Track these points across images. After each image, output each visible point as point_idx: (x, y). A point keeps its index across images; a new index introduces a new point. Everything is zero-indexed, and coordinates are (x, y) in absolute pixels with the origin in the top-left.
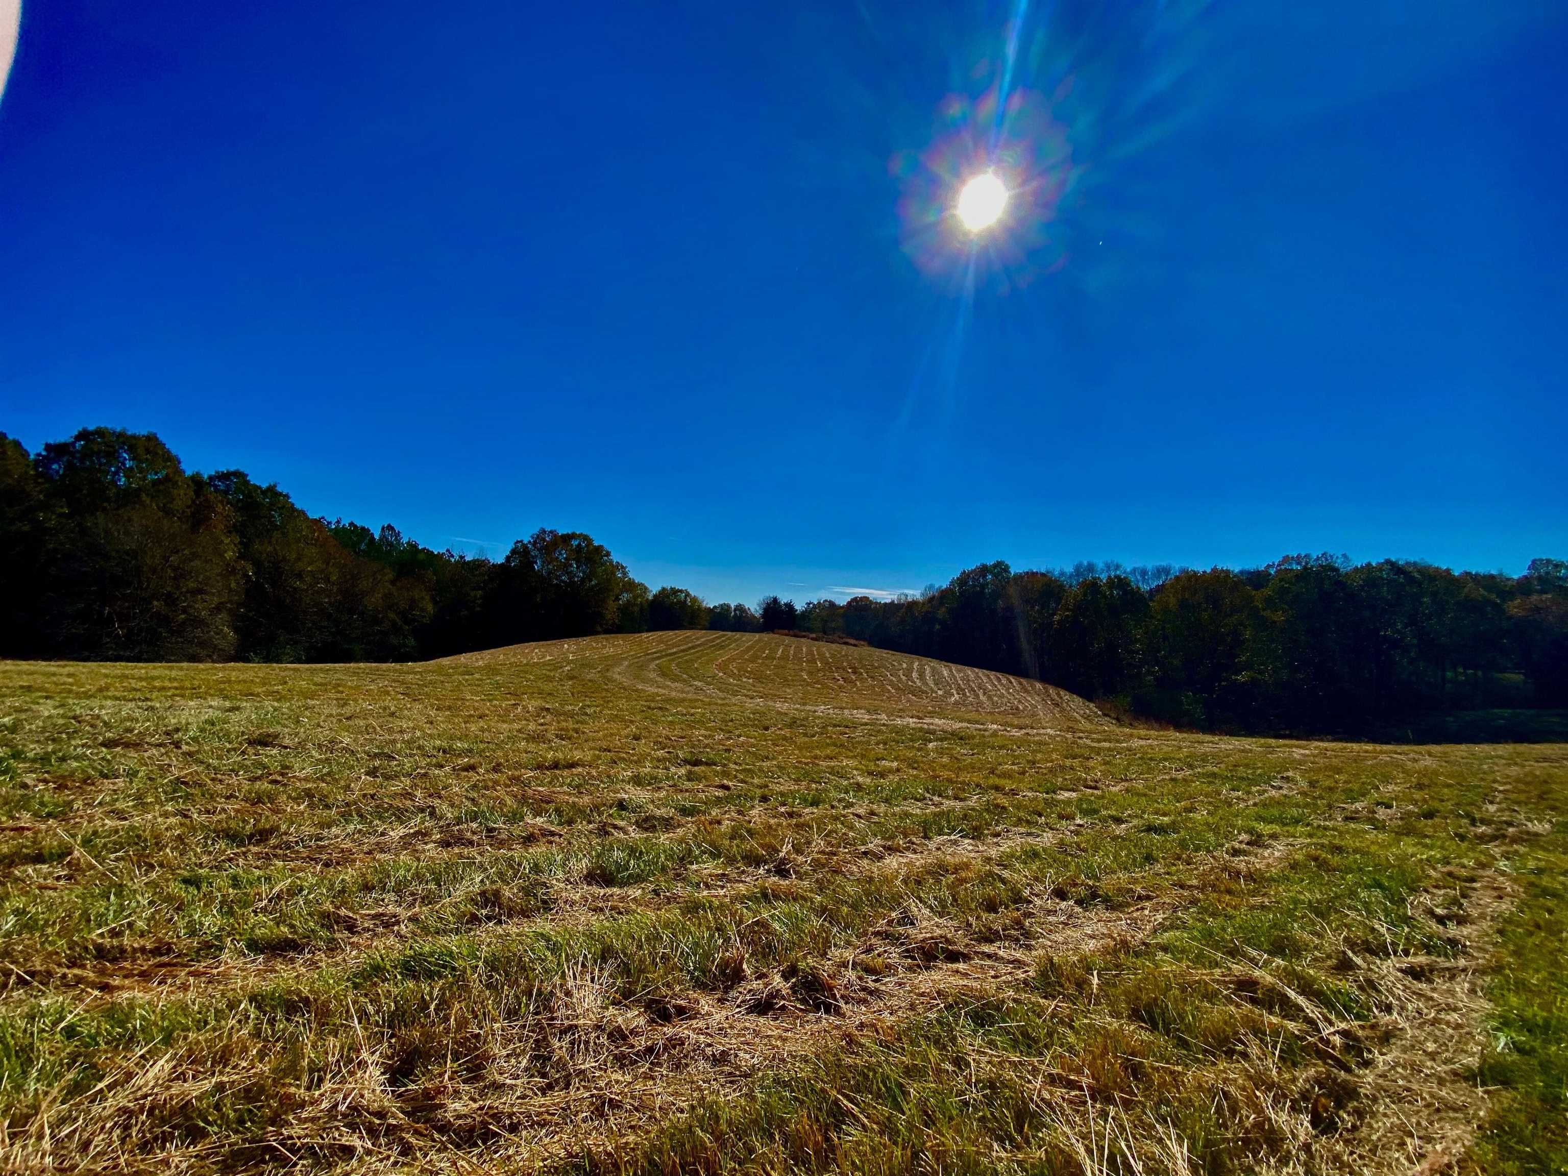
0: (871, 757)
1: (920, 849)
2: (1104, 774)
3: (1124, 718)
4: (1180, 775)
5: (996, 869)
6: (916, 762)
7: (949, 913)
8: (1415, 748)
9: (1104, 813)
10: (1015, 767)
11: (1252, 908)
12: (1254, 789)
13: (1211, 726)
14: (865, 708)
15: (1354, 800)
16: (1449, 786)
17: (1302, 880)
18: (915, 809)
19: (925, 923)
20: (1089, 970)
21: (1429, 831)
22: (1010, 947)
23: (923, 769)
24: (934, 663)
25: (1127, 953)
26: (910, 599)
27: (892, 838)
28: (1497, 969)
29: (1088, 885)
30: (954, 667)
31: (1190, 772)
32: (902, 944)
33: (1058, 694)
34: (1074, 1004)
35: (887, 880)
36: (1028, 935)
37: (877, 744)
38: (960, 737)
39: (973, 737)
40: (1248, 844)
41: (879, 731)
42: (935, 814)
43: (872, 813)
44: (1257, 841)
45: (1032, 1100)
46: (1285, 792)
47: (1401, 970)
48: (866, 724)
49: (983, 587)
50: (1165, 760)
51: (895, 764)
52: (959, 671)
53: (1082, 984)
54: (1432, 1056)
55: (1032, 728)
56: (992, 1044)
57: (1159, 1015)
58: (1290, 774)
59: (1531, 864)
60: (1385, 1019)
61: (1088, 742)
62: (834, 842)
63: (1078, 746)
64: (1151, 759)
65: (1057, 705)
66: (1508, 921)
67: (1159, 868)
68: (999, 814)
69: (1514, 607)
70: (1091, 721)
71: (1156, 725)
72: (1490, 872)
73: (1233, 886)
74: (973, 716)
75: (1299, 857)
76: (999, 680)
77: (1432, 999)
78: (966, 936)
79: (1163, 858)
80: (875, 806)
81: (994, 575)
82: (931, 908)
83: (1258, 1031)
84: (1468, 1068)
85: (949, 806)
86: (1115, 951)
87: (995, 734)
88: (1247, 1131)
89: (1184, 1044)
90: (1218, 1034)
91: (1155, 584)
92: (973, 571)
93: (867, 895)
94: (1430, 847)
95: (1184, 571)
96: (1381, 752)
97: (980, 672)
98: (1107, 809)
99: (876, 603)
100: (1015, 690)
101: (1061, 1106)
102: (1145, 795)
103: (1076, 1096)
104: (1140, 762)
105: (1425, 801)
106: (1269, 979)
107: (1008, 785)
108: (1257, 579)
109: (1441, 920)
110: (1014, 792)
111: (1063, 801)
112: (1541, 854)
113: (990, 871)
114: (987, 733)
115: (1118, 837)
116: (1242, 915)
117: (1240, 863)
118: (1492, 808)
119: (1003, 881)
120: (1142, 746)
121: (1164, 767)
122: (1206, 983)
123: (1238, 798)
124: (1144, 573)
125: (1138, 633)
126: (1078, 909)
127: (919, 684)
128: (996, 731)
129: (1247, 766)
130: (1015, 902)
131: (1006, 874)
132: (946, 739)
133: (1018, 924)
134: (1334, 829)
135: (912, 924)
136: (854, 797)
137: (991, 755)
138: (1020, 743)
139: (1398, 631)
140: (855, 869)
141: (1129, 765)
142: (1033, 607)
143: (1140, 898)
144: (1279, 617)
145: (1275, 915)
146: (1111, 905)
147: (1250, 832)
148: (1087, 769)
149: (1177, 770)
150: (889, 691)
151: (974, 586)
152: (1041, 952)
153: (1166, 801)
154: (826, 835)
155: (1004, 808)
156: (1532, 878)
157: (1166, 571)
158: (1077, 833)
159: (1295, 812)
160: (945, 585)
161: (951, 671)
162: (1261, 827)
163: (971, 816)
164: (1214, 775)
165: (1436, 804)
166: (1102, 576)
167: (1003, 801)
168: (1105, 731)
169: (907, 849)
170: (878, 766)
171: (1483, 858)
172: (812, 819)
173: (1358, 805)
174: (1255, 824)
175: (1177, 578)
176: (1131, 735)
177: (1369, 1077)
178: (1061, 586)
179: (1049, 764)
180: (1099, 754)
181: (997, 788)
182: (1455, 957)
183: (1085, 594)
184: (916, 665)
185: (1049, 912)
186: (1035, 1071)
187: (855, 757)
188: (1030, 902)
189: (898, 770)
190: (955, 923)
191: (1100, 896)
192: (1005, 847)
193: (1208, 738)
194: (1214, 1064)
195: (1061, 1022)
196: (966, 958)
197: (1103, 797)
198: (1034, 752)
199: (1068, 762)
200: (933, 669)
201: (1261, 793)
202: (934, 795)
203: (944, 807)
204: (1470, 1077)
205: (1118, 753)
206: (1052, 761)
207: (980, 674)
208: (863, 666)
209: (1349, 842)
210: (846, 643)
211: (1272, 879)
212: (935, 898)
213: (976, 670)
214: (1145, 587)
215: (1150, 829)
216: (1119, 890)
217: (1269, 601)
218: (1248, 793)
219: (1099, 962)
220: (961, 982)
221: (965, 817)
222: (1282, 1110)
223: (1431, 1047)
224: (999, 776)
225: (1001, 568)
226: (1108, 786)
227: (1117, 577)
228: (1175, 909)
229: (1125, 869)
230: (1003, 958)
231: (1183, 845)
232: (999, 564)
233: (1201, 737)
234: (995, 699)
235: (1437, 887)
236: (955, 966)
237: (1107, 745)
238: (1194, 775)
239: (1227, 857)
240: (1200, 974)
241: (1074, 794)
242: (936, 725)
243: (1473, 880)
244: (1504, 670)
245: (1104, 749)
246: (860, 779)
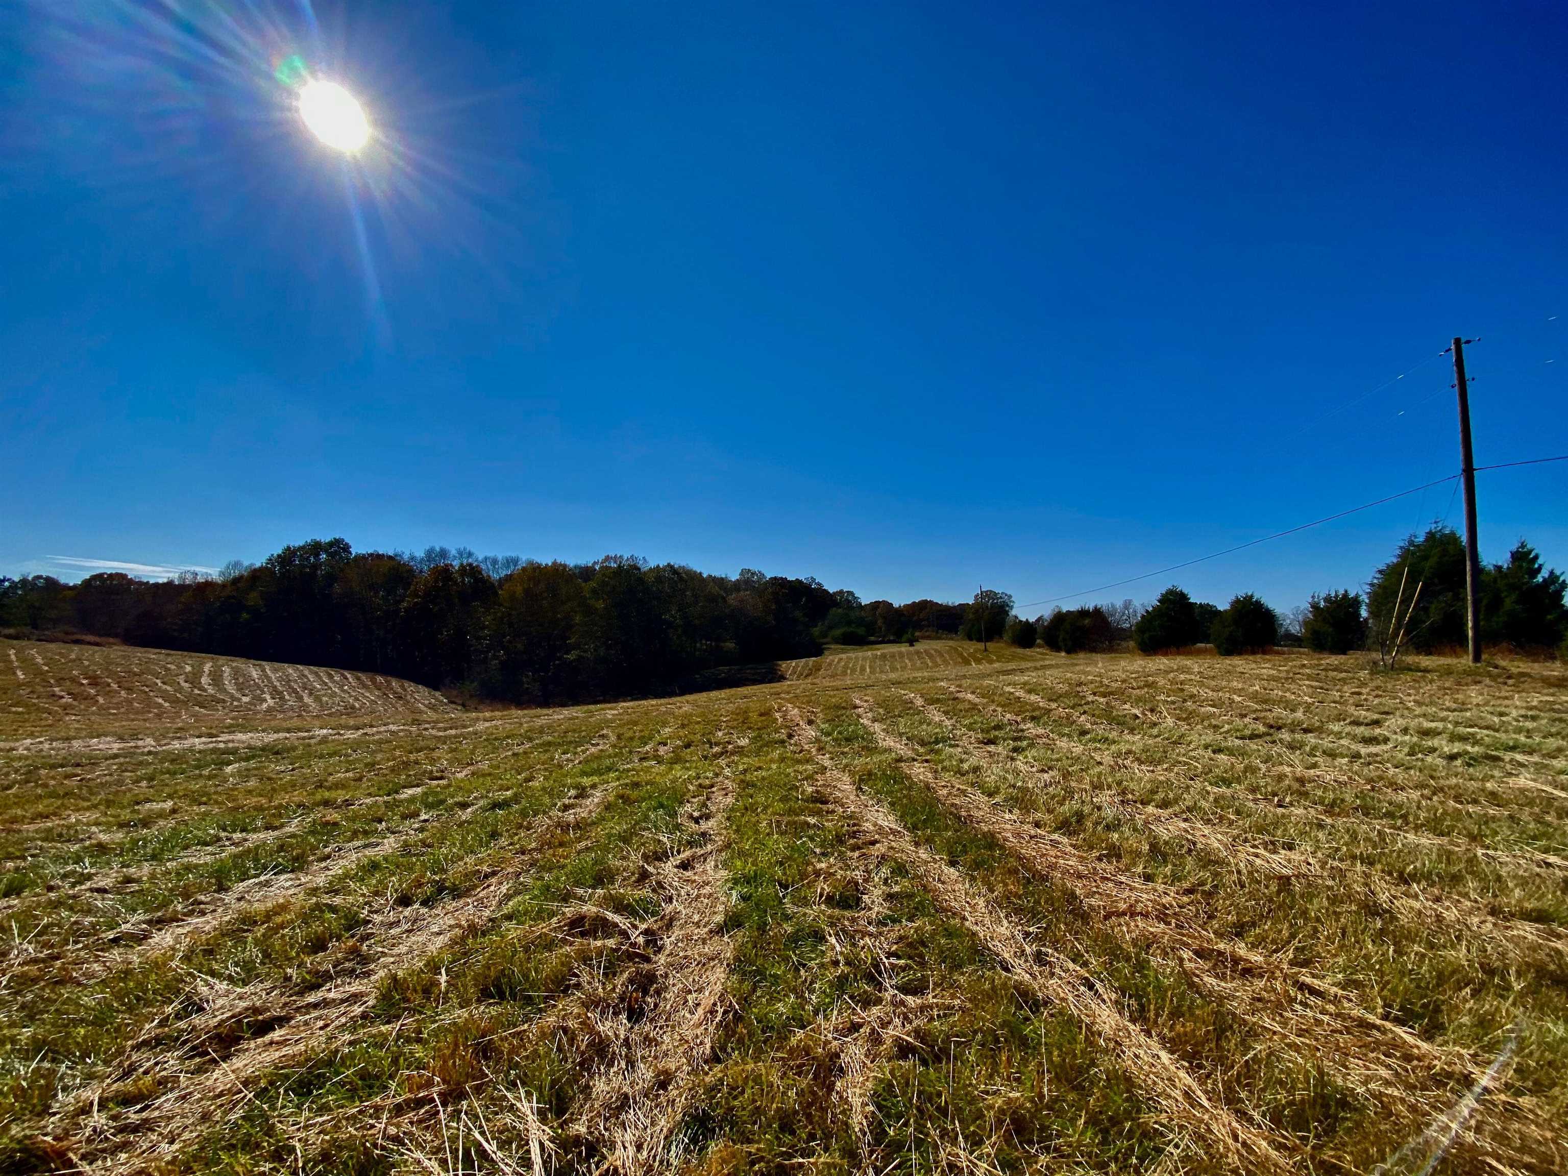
0: (125, 802)
1: (212, 908)
2: (451, 763)
3: (468, 703)
4: (520, 749)
5: (326, 899)
6: (207, 794)
7: (257, 976)
8: (679, 699)
9: (450, 801)
10: (350, 774)
11: (579, 853)
12: (579, 749)
13: (546, 700)
14: (114, 734)
15: (646, 744)
16: (699, 723)
17: (613, 817)
18: (203, 857)
19: (220, 1002)
20: (436, 970)
21: (688, 758)
22: (343, 983)
23: (216, 802)
24: (239, 663)
25: (475, 937)
26: (200, 579)
27: (165, 904)
28: (728, 846)
29: (434, 881)
30: (267, 666)
31: (530, 745)
32: (185, 1042)
33: (402, 687)
34: (421, 1013)
35: (158, 966)
36: (365, 960)
37: (137, 781)
38: (275, 752)
39: (294, 748)
40: (575, 798)
41: (141, 763)
42: (235, 856)
43: (128, 880)
44: (582, 794)
45: (375, 1146)
46: (600, 747)
47: (677, 867)
48: (116, 756)
49: (315, 567)
50: (508, 737)
51: (169, 804)
52: (275, 671)
53: (428, 990)
54: (697, 925)
55: (372, 726)
56: (323, 1109)
57: (506, 984)
58: (605, 732)
59: (741, 768)
60: (669, 909)
61: (434, 732)
62: (55, 939)
63: (424, 738)
64: (496, 739)
65: (400, 698)
66: (732, 810)
67: (503, 841)
68: (329, 834)
69: (732, 599)
70: (435, 711)
71: (500, 706)
72: (721, 778)
73: (566, 839)
74: (296, 722)
75: (611, 799)
76: (331, 677)
77: (695, 881)
78: (282, 994)
79: (507, 831)
80: (132, 870)
81: (329, 554)
82: (230, 979)
83: (585, 959)
84: (718, 924)
85: (258, 839)
86: (464, 938)
87: (324, 740)
88: (583, 1053)
89: (529, 1000)
90: (557, 977)
91: (504, 573)
92: (301, 548)
93: (120, 999)
94: (688, 769)
95: (531, 563)
96: (661, 705)
97: (305, 670)
98: (453, 797)
99: (141, 583)
100: (351, 687)
101: (411, 1134)
102: (490, 775)
103: (426, 1112)
104: (486, 743)
105: (686, 736)
106: (594, 909)
107: (341, 796)
108: (586, 573)
109: (697, 821)
110: (347, 803)
111: (406, 800)
112: (745, 760)
113: (317, 904)
114: (313, 741)
115: (465, 822)
116: (572, 862)
117: (570, 816)
118: (720, 734)
119: (333, 909)
120: (487, 728)
121: (507, 744)
122: (546, 935)
123: (568, 760)
124: (495, 562)
125: (487, 620)
126: (424, 910)
127: (211, 690)
128: (325, 737)
129: (574, 731)
130: (349, 928)
131: (338, 900)
132: (253, 757)
133: (354, 951)
134: (633, 770)
135: (201, 1009)
136: (92, 865)
137: (318, 766)
138: (356, 745)
139: (672, 616)
140: (96, 967)
141: (475, 748)
142: (377, 592)
143: (486, 876)
144: (600, 605)
145: (596, 853)
146: (457, 893)
147: (576, 787)
148: (433, 761)
149: (518, 745)
150: (161, 706)
151: (302, 566)
152: (382, 973)
153: (508, 777)
154: (39, 934)
155: (335, 824)
156: (742, 777)
157: (515, 561)
158: (421, 830)
159: (608, 762)
160: (259, 561)
161: (263, 670)
162: (586, 781)
163: (291, 845)
164: (549, 744)
165: (691, 737)
166: (454, 563)
167: (333, 816)
168: (452, 719)
169: (191, 913)
170: (138, 812)
171: (717, 770)
172: (9, 917)
173: (647, 748)
174: (579, 780)
175: (524, 569)
176: (478, 719)
177: (662, 959)
178: (410, 571)
179: (391, 763)
180: (445, 743)
181: (326, 803)
182: (705, 845)
183: (436, 581)
184: (207, 667)
185: (391, 925)
186: (378, 1109)
187: (95, 806)
188: (369, 922)
189: (174, 811)
190: (268, 984)
191: (447, 888)
192: (337, 869)
193: (545, 711)
194: (554, 1006)
195: (408, 1040)
196: (282, 1021)
197: (449, 786)
198: (374, 752)
199: (412, 757)
200: (236, 673)
201: (584, 752)
202: (234, 831)
203: (249, 844)
204: (720, 930)
205: (465, 738)
206: (394, 759)
207: (306, 672)
208: (111, 674)
209: (644, 777)
210: (77, 642)
211: (593, 823)
212: (237, 964)
213: (301, 667)
214: (495, 576)
215: (496, 805)
216: (466, 875)
217: (594, 591)
218: (575, 753)
219: (447, 957)
220: (277, 1054)
221: (281, 848)
222: (607, 1019)
223: (696, 918)
224: (329, 789)
225: (338, 547)
226: (454, 773)
227: (470, 565)
228: (518, 875)
229: (472, 852)
230: (334, 1000)
231: (524, 814)
232: (337, 542)
233: (539, 711)
234: (325, 699)
235: (694, 797)
236: (267, 1038)
237: (453, 732)
238: (533, 747)
239: (560, 814)
240: (542, 928)
241: (419, 790)
242: (239, 741)
243: (712, 786)
244: (725, 641)
245: (450, 737)
246: (103, 837)
